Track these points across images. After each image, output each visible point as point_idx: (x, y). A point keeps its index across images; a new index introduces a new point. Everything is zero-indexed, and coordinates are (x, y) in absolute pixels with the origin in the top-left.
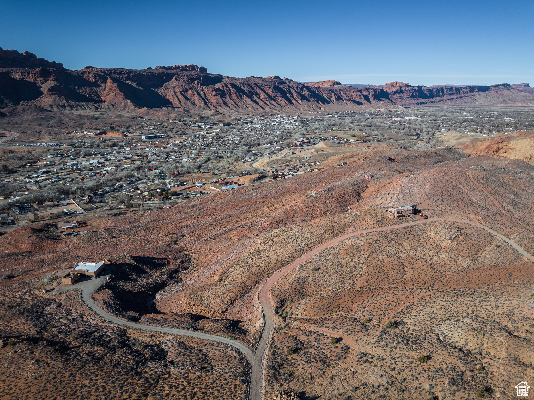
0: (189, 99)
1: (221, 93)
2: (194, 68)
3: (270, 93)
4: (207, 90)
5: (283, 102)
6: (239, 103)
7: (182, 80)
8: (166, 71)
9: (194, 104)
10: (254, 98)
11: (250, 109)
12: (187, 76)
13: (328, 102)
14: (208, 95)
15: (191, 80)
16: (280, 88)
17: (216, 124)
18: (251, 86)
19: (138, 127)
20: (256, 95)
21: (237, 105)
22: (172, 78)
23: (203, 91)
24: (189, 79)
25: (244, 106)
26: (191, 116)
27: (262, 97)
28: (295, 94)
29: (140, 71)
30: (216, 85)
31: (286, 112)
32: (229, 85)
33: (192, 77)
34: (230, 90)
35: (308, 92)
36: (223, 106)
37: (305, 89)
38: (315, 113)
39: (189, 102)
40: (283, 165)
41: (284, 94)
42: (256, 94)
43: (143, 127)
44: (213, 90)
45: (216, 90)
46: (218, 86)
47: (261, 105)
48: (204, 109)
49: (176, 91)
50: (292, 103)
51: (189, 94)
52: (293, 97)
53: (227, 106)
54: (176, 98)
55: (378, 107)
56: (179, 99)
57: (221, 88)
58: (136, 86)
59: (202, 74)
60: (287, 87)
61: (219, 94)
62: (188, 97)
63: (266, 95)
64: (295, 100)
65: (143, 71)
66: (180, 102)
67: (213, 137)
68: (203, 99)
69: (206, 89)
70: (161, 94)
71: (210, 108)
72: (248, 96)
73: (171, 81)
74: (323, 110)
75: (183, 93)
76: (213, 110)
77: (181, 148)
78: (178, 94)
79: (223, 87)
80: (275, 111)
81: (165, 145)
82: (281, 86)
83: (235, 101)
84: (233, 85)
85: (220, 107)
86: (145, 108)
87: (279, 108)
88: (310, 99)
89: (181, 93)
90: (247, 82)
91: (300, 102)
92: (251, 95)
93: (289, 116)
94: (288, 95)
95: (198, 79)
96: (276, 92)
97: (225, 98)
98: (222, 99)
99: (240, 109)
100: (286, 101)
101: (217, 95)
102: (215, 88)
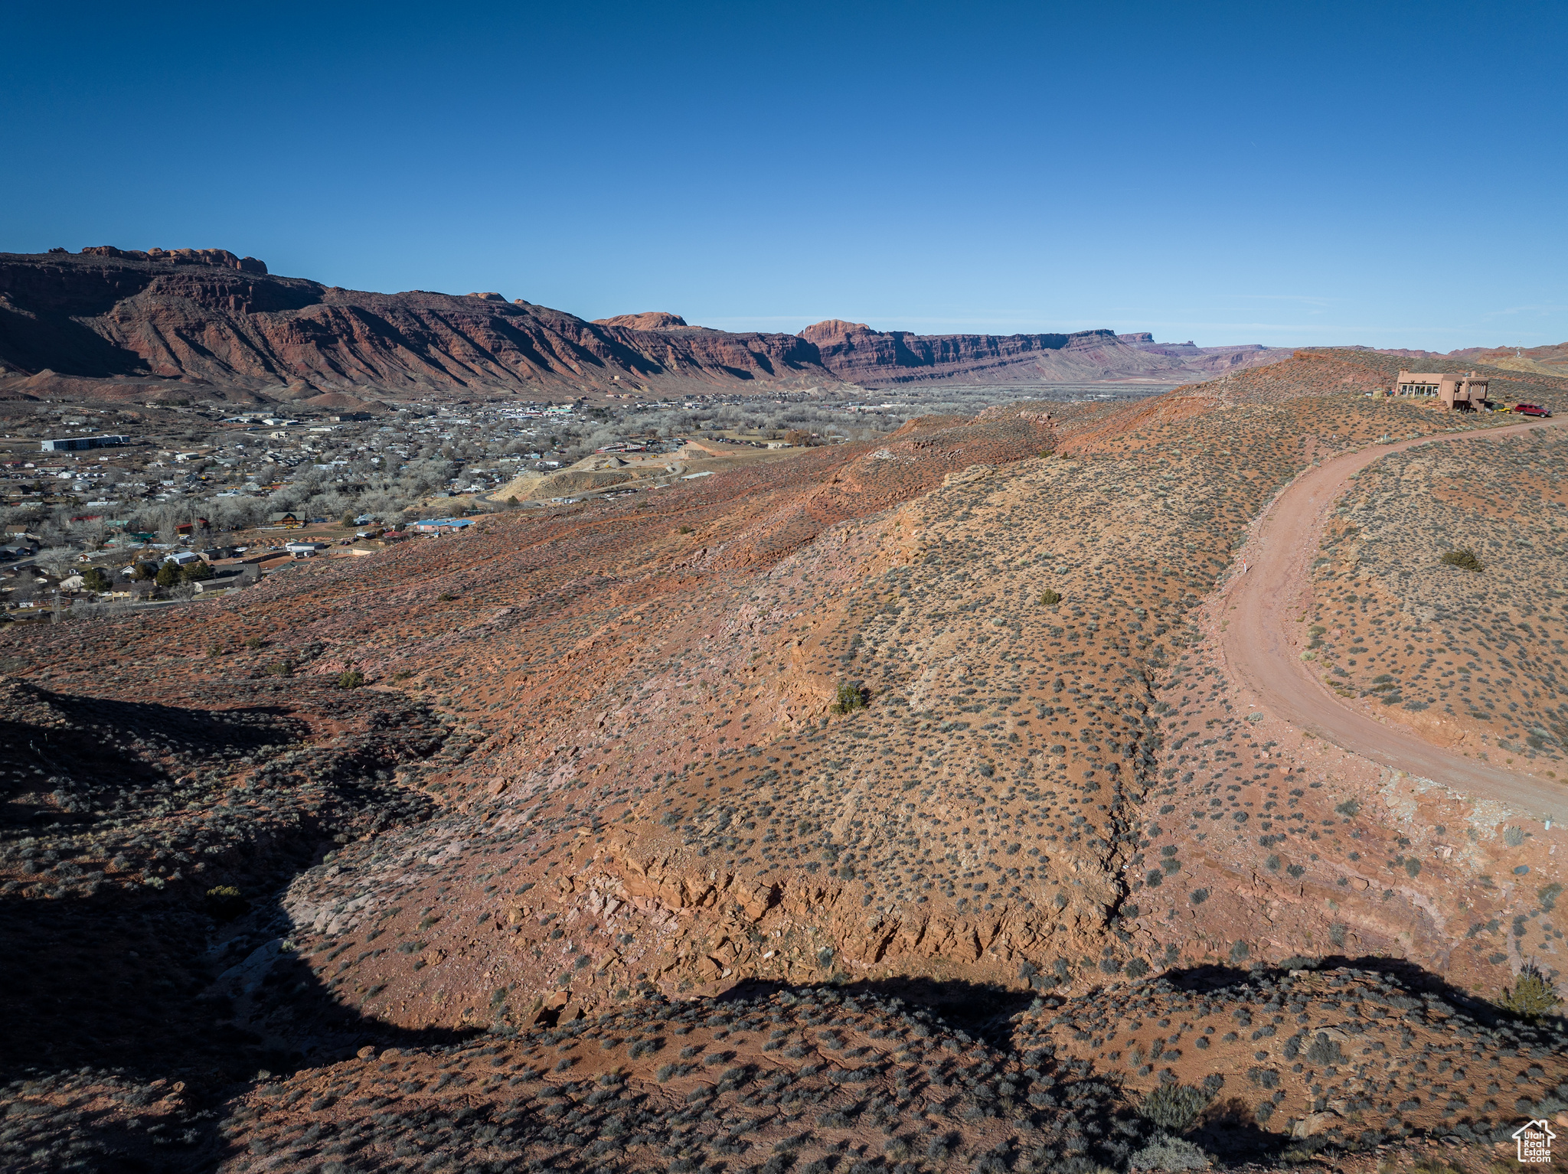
0: (211, 354)
1: (322, 336)
2: (219, 257)
3: (481, 337)
4: (272, 325)
5: (525, 366)
6: (381, 365)
7: (182, 292)
8: (121, 263)
9: (228, 368)
10: (428, 352)
11: (421, 385)
12: (200, 279)
13: (657, 371)
14: (275, 342)
15: (213, 295)
16: (510, 326)
17: (313, 417)
18: (417, 318)
19: (23, 421)
20: (436, 345)
21: (376, 372)
22: (145, 287)
23: (256, 328)
24: (205, 290)
25: (401, 375)
26: (222, 396)
27: (456, 350)
28: (556, 344)
29: (21, 258)
30: (303, 310)
31: (534, 394)
32: (345, 311)
33: (217, 285)
34: (350, 327)
35: (596, 341)
36: (328, 376)
37: (585, 330)
38: (625, 396)
39: (208, 363)
40: (602, 489)
41: (523, 344)
42: (435, 339)
43: (42, 421)
44: (291, 326)
45: (302, 326)
46: (307, 312)
47: (453, 373)
48: (264, 383)
49: (160, 328)
50: (551, 370)
51: (209, 337)
52: (552, 353)
53: (343, 374)
54: (163, 349)
55: (797, 385)
56: (172, 354)
57: (321, 321)
58: (7, 305)
59: (252, 277)
60: (531, 324)
61: (313, 337)
62: (206, 345)
63: (468, 346)
64: (560, 360)
65: (33, 259)
66: (178, 362)
67: (314, 444)
68: (259, 353)
69: (269, 324)
70: (106, 337)
71: (284, 380)
72: (410, 348)
73: (141, 296)
74: (646, 390)
75: (190, 334)
76: (296, 385)
77: (202, 470)
78: (171, 336)
79: (325, 316)
80: (500, 392)
81: (136, 465)
82: (514, 321)
83: (369, 361)
84: (360, 313)
85: (318, 378)
86: (47, 373)
87: (512, 382)
88: (604, 360)
89: (178, 332)
90: (404, 304)
91: (574, 366)
92: (420, 343)
93: (550, 404)
94: (537, 346)
95: (240, 289)
96: (498, 337)
97: (335, 350)
98: (324, 354)
99: (387, 383)
100: (532, 364)
101: (307, 342)
102: (298, 320)
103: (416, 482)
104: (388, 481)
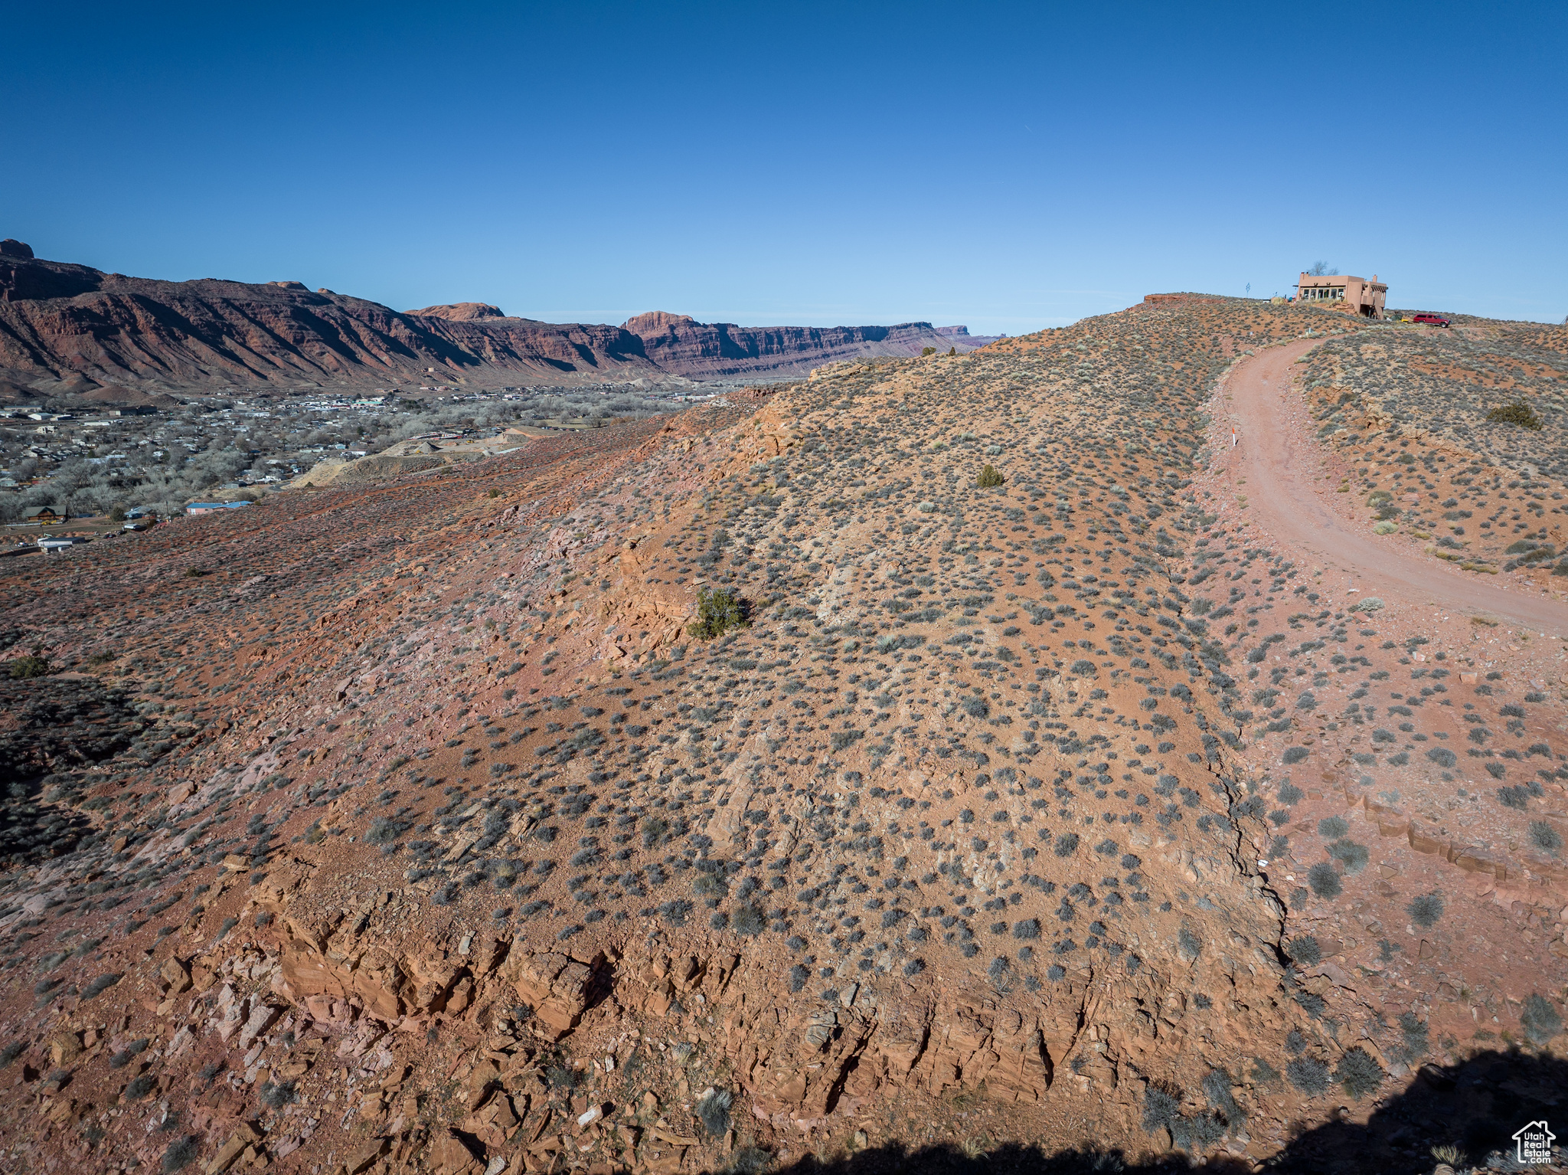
1: (100, 326)
3: (281, 328)
4: (40, 314)
5: (330, 358)
6: (170, 356)
10: (223, 343)
11: (215, 378)
13: (474, 362)
14: (45, 333)
16: (312, 315)
17: (89, 411)
18: (210, 307)
20: (231, 336)
21: (163, 364)
23: (22, 317)
25: (192, 368)
27: (255, 340)
28: (364, 335)
30: (77, 298)
31: (342, 387)
32: (126, 300)
34: (133, 317)
35: (408, 331)
36: (109, 369)
37: (396, 321)
38: (440, 389)
41: (328, 335)
42: (231, 330)
44: (63, 316)
45: (77, 315)
46: (81, 301)
47: (251, 365)
48: (32, 377)
50: (359, 362)
52: (360, 344)
53: (127, 367)
55: (621, 377)
57: (98, 310)
59: (15, 261)
60: (336, 313)
61: (90, 328)
63: (267, 337)
64: (369, 352)
67: (88, 439)
68: (26, 344)
69: (37, 313)
71: (57, 374)
72: (203, 339)
74: (463, 382)
76: (70, 379)
79: (104, 304)
80: (303, 385)
82: (317, 311)
83: (156, 353)
84: (143, 301)
85: (98, 372)
87: (317, 375)
88: (417, 352)
90: (195, 293)
91: (385, 358)
92: (214, 334)
93: (359, 397)
94: (343, 338)
96: (300, 328)
97: (116, 342)
98: (104, 346)
99: (177, 376)
100: (338, 356)
101: (83, 332)
102: (71, 308)
103: (201, 473)
104: (170, 473)
